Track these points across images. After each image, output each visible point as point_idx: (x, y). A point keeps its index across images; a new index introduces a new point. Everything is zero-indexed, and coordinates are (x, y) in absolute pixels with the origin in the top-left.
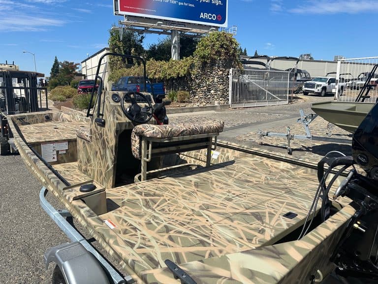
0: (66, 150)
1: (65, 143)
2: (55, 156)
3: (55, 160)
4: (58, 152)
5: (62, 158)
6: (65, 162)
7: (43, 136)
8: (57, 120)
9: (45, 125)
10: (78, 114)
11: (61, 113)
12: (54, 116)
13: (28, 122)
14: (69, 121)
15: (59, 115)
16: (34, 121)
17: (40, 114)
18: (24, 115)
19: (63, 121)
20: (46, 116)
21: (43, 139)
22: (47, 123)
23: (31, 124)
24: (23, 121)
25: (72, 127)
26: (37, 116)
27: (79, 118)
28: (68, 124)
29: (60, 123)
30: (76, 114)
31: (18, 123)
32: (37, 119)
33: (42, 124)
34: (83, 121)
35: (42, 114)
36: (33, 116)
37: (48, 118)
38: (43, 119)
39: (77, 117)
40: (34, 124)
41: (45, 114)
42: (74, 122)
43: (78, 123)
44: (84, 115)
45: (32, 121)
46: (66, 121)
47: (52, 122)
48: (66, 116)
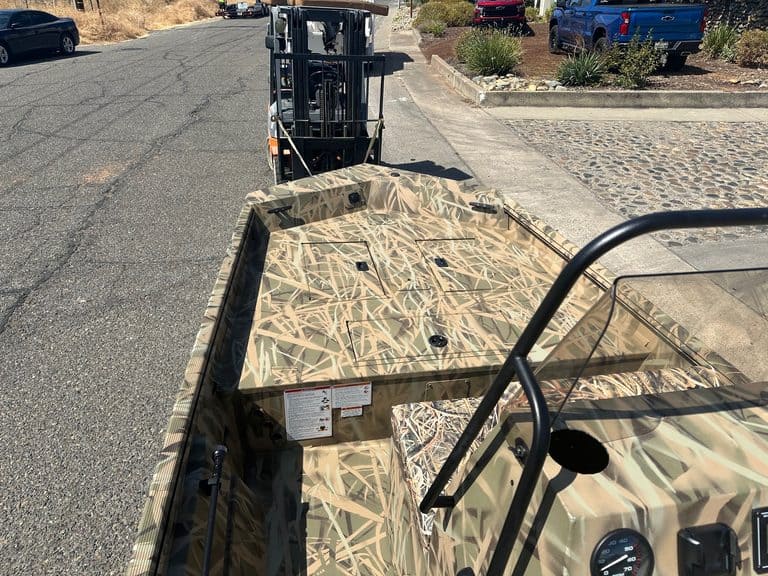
0: (363, 407)
1: (361, 388)
2: (328, 424)
3: (328, 433)
4: (336, 412)
5: (350, 428)
6: (356, 439)
7: (308, 328)
8: (380, 206)
9: (341, 235)
10: (440, 193)
11: (393, 185)
12: (374, 192)
13: (298, 216)
14: (412, 213)
15: (386, 188)
16: (317, 212)
17: (334, 189)
18: (291, 193)
19: (396, 208)
20: (350, 192)
21: (298, 360)
22: (351, 221)
23: (308, 222)
24: (286, 214)
25: (410, 259)
26: (325, 196)
27: (440, 205)
28: (406, 230)
29: (385, 217)
30: (436, 191)
31: (270, 224)
32: (325, 205)
33: (336, 223)
34: (449, 218)
35: (340, 189)
36: (314, 197)
37: (356, 199)
38: (341, 204)
39: (436, 201)
40: (315, 224)
41: (349, 187)
42: (424, 218)
43: (435, 223)
44: (457, 197)
45: (311, 212)
46: (403, 211)
47: (367, 211)
48: (406, 196)
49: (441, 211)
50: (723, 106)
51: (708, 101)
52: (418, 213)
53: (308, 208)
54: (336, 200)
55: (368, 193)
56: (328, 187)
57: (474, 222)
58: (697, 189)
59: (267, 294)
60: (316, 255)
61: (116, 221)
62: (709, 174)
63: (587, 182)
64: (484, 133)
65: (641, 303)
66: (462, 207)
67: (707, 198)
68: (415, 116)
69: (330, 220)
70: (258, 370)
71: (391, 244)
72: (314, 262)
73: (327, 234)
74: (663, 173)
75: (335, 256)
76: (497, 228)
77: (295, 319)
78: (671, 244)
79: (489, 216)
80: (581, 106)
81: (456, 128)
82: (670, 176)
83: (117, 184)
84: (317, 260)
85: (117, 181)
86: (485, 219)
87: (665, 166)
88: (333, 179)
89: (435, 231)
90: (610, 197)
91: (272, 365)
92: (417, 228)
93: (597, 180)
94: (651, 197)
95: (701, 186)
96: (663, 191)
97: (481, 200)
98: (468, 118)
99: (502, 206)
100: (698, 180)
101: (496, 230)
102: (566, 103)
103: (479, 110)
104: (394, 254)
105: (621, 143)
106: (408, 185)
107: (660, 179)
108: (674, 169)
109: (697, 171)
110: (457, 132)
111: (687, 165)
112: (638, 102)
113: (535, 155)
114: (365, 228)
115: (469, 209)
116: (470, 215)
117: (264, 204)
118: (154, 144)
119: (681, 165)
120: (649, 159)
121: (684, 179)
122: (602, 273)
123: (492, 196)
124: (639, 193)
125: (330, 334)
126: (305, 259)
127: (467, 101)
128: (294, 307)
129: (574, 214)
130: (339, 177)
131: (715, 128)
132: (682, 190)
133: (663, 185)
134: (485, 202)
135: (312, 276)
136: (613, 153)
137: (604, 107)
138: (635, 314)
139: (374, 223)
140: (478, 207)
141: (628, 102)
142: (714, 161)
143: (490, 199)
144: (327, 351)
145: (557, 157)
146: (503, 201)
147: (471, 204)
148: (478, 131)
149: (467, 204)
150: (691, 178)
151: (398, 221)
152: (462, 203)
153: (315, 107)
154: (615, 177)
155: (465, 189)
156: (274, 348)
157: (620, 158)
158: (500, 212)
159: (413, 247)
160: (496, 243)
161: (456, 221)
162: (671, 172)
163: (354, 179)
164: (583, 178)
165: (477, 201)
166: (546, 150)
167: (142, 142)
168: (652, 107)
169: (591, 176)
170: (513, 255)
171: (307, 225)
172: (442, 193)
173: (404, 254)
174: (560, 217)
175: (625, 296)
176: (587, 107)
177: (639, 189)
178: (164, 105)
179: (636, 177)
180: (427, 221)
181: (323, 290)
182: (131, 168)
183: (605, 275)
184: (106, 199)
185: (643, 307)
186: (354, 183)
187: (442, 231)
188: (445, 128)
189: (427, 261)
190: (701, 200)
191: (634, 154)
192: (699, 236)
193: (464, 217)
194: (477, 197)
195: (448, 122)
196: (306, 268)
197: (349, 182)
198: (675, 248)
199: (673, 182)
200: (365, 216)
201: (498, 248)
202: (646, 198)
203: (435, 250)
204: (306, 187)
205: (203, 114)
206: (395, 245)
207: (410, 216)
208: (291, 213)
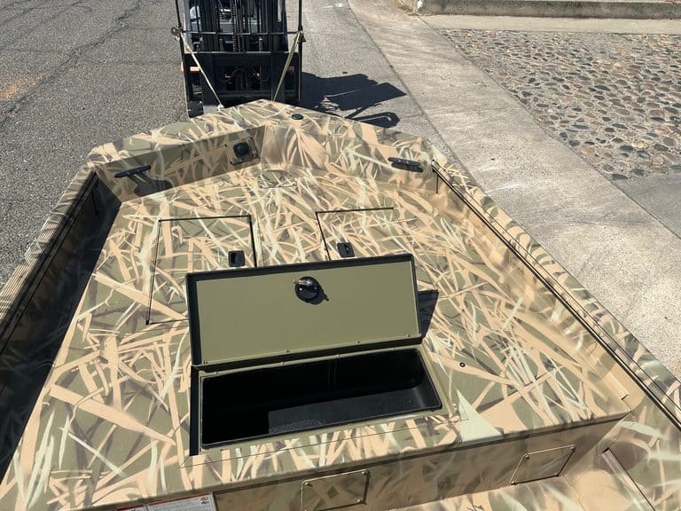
1: (197, 500)
7: (132, 382)
8: (277, 159)
9: (217, 205)
10: (351, 144)
11: (293, 132)
12: (269, 140)
13: (162, 178)
14: (317, 169)
15: (285, 136)
16: (190, 170)
17: (212, 140)
18: (152, 146)
19: (297, 162)
20: (236, 142)
21: (97, 453)
22: (235, 181)
23: (177, 185)
24: (144, 177)
25: (305, 244)
26: (201, 149)
27: (352, 160)
28: (306, 196)
29: (282, 174)
30: (347, 142)
31: (120, 191)
32: (201, 162)
33: (216, 186)
34: (363, 176)
35: (221, 138)
36: (184, 151)
37: (245, 152)
38: (224, 159)
39: (347, 154)
40: (186, 187)
41: (233, 136)
42: (332, 176)
43: (344, 185)
44: (373, 150)
45: (181, 171)
46: (307, 166)
47: (260, 166)
48: (310, 146)
49: (354, 167)
50: (664, 17)
51: (648, 11)
52: (324, 169)
53: (176, 166)
54: (216, 153)
55: (261, 144)
56: (205, 136)
57: (395, 182)
58: (642, 111)
59: (87, 315)
60: (175, 240)
61: (14, 146)
62: (653, 93)
63: (525, 102)
64: (420, 43)
65: (620, 337)
66: (379, 163)
67: (652, 122)
68: (349, 24)
69: (208, 181)
70: (28, 478)
71: (283, 219)
72: (169, 254)
73: (200, 203)
74: (605, 92)
75: (200, 242)
76: (423, 190)
77: (114, 363)
78: (616, 176)
79: (413, 174)
80: (520, 15)
81: (392, 37)
82: (612, 95)
83: (24, 101)
84: (175, 250)
85: (24, 98)
86: (408, 179)
87: (606, 84)
88: (214, 123)
89: (343, 197)
90: (551, 120)
91: (54, 467)
92: (320, 193)
93: (536, 100)
94: (593, 120)
95: (644, 107)
96: (605, 113)
97: (403, 155)
98: (405, 26)
99: (429, 162)
100: (641, 100)
101: (421, 194)
102: (504, 12)
103: (417, 18)
104: (285, 236)
105: (561, 57)
106: (312, 132)
107: (602, 98)
108: (616, 88)
109: (640, 90)
110: (393, 42)
111: (629, 83)
112: (578, 11)
113: (472, 70)
114: (252, 194)
115: (389, 166)
116: (389, 173)
117: (110, 165)
118: (72, 54)
119: (623, 83)
120: (590, 76)
121: (627, 99)
122: (562, 280)
123: (417, 148)
124: (581, 115)
125: (160, 396)
126: (158, 248)
127: (405, 8)
128: (119, 339)
129: (512, 139)
130: (224, 120)
131: (656, 41)
132: (625, 112)
133: (605, 106)
134: (409, 157)
135: (160, 279)
136: (552, 68)
137: (543, 16)
138: (610, 352)
139: (266, 184)
140: (398, 163)
141: (569, 11)
142: (658, 79)
143: (414, 153)
144: (149, 432)
145: (495, 72)
146: (431, 156)
147: (390, 159)
148: (415, 42)
149: (386, 159)
150: (634, 97)
151: (298, 180)
152: (380, 157)
153: (228, 17)
154: (555, 96)
155: (384, 138)
156: (66, 428)
157: (559, 74)
158: (427, 171)
159: (312, 223)
160: (420, 215)
161: (372, 181)
162: (613, 91)
163: (242, 124)
164: (521, 96)
165: (398, 156)
166: (483, 64)
167: (60, 52)
168: (592, 17)
169: (529, 94)
170: (443, 235)
171: (175, 190)
172: (355, 144)
173: (297, 235)
174: (497, 143)
175: (596, 320)
176: (527, 16)
177: (580, 110)
178: (91, 10)
179: (576, 96)
180: (335, 181)
181: (169, 306)
182: (42, 82)
183: (566, 283)
184: (7, 119)
185: (623, 343)
186: (241, 129)
187: (354, 197)
188: (380, 38)
189: (327, 249)
190: (646, 124)
191: (574, 69)
192: (645, 168)
193: (381, 175)
194: (398, 150)
195: (384, 30)
196: (155, 264)
197: (236, 128)
198: (620, 182)
199: (616, 102)
200: (256, 173)
201: (423, 224)
202: (588, 121)
203: (340, 228)
204: (174, 136)
205: (131, 20)
206: (288, 220)
207: (314, 174)
208: (152, 174)
